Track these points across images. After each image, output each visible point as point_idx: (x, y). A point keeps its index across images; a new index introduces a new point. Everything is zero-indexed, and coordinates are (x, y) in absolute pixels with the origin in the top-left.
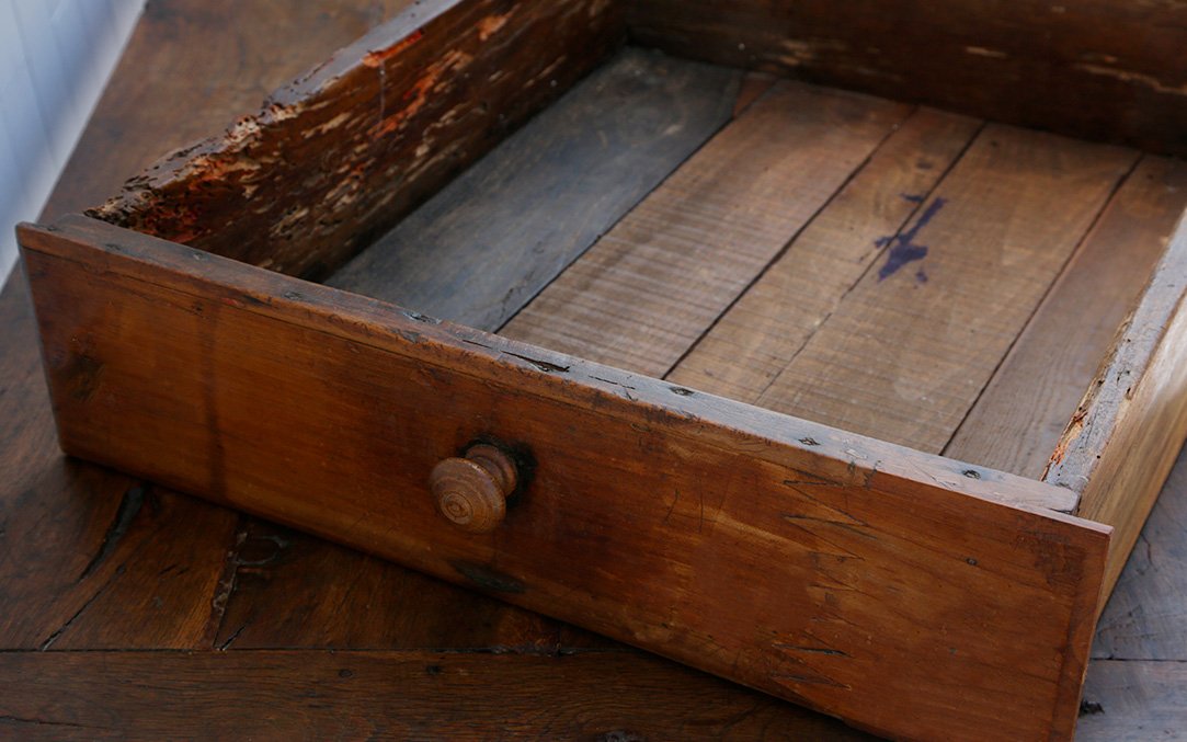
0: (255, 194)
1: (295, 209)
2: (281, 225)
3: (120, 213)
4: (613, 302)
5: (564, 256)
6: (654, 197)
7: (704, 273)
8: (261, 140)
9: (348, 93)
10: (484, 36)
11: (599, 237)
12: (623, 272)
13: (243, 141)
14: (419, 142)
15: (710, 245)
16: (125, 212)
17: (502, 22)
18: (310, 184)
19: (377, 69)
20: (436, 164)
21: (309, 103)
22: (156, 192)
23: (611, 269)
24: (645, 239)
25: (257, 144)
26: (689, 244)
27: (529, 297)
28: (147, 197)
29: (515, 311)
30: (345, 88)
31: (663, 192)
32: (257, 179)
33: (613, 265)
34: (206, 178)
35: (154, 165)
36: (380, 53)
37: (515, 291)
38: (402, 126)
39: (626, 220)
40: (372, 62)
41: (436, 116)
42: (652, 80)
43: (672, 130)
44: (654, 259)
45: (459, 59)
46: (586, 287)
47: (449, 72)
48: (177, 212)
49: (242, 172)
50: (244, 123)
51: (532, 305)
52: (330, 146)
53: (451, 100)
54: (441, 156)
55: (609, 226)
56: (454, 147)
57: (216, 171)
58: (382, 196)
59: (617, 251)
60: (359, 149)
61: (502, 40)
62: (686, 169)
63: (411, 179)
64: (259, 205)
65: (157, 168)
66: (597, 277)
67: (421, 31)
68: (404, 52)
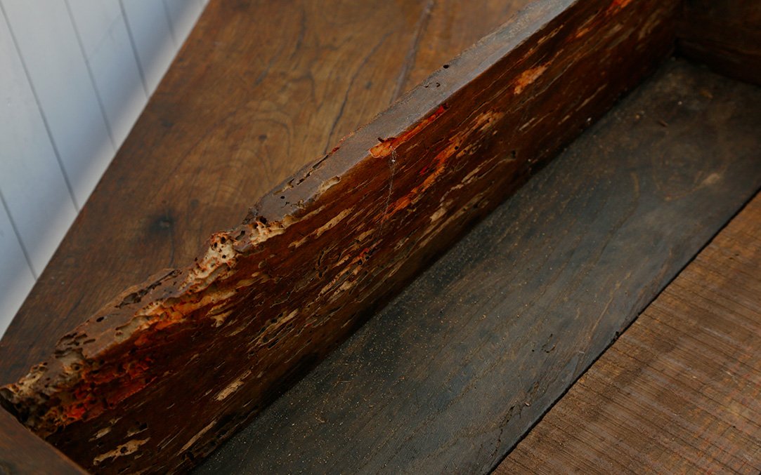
0: (227, 320)
1: (281, 316)
2: (262, 336)
3: (38, 397)
4: (624, 445)
5: (575, 360)
6: (684, 278)
7: (735, 410)
8: (236, 268)
9: (350, 191)
10: (518, 91)
11: (618, 335)
12: (640, 395)
13: (211, 274)
14: (435, 208)
15: (743, 364)
16: (42, 395)
17: (540, 71)
18: (301, 286)
19: (388, 158)
20: (452, 222)
21: (299, 215)
22: (89, 362)
23: (627, 390)
24: (668, 346)
25: (230, 273)
26: (721, 360)
27: (530, 424)
28: (77, 368)
29: (513, 444)
30: (346, 187)
31: (695, 270)
32: (232, 305)
33: (629, 382)
34: (160, 327)
35: (98, 314)
36: (392, 140)
37: (515, 411)
38: (416, 200)
39: (649, 311)
40: (381, 151)
41: (457, 179)
42: (695, 106)
43: (712, 178)
44: (677, 380)
45: (486, 120)
46: (595, 415)
47: (475, 134)
48: (121, 370)
49: (210, 306)
50: (220, 245)
51: (532, 436)
52: (327, 245)
53: (473, 161)
54: (460, 213)
55: (630, 320)
56: (475, 200)
57: (173, 315)
58: (389, 270)
59: (636, 359)
60: (362, 237)
61: (538, 89)
62: (723, 240)
63: (423, 244)
64: (232, 328)
65: (100, 320)
66: (609, 400)
67: (444, 105)
68: (422, 132)
